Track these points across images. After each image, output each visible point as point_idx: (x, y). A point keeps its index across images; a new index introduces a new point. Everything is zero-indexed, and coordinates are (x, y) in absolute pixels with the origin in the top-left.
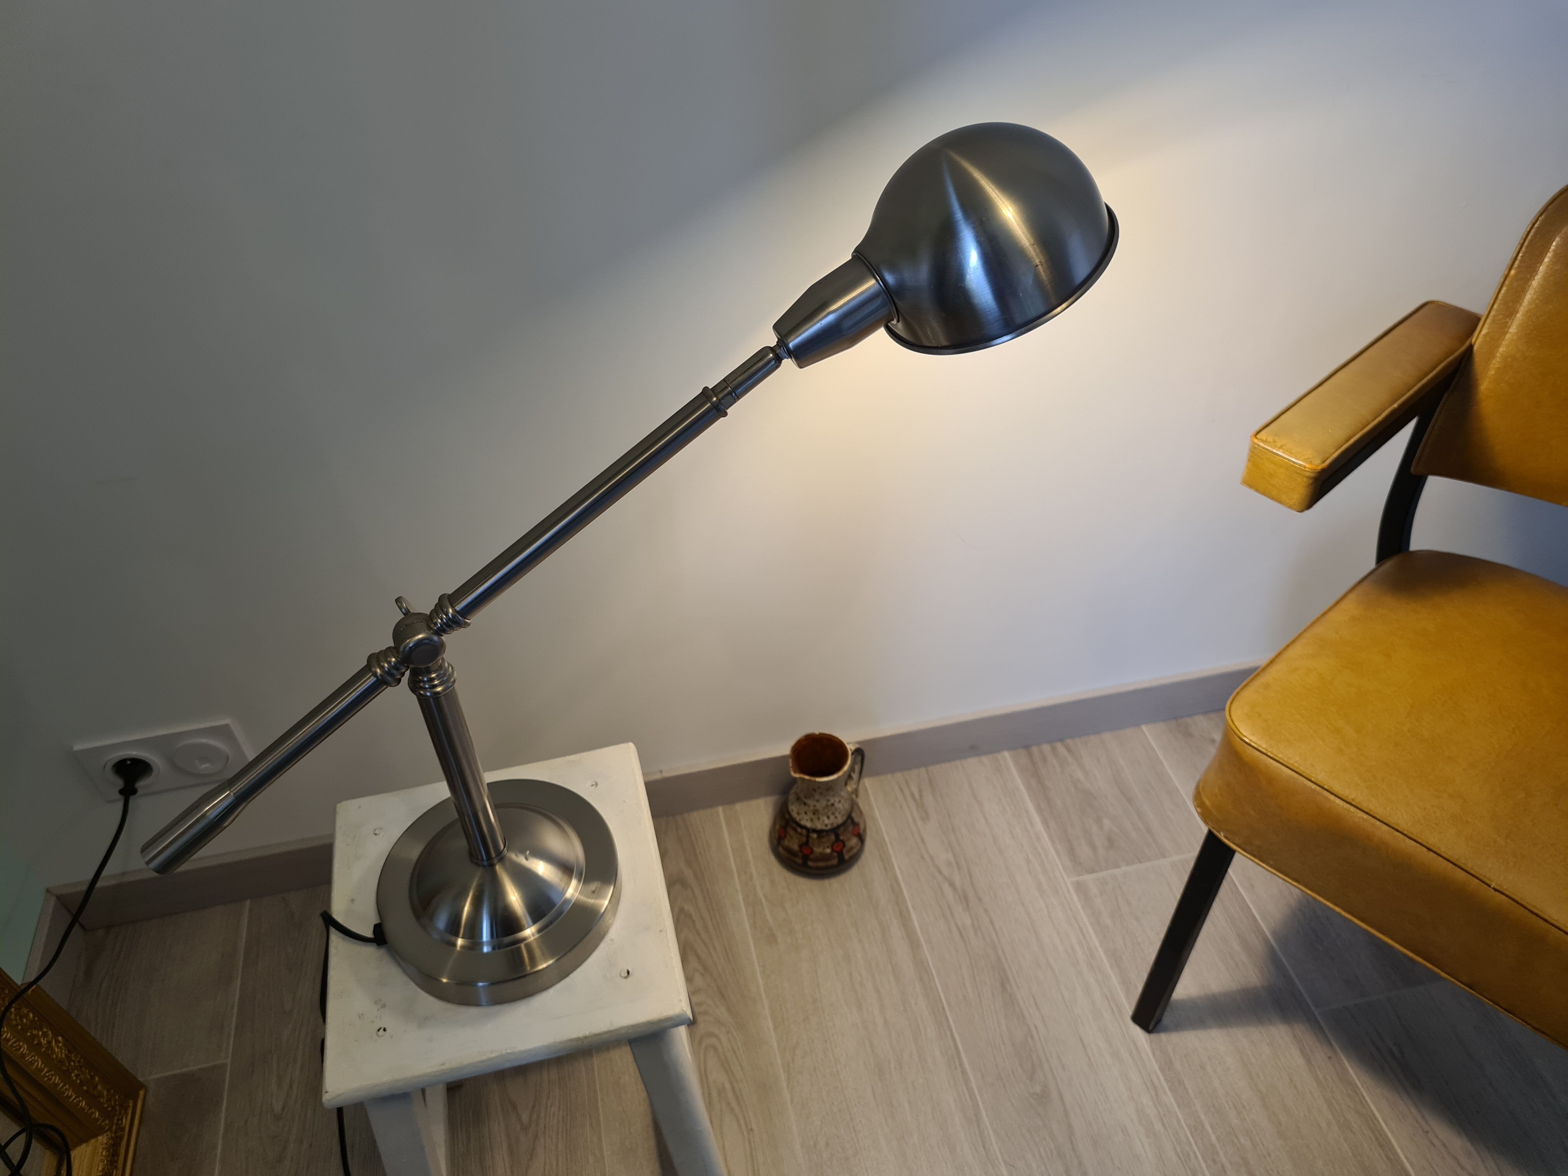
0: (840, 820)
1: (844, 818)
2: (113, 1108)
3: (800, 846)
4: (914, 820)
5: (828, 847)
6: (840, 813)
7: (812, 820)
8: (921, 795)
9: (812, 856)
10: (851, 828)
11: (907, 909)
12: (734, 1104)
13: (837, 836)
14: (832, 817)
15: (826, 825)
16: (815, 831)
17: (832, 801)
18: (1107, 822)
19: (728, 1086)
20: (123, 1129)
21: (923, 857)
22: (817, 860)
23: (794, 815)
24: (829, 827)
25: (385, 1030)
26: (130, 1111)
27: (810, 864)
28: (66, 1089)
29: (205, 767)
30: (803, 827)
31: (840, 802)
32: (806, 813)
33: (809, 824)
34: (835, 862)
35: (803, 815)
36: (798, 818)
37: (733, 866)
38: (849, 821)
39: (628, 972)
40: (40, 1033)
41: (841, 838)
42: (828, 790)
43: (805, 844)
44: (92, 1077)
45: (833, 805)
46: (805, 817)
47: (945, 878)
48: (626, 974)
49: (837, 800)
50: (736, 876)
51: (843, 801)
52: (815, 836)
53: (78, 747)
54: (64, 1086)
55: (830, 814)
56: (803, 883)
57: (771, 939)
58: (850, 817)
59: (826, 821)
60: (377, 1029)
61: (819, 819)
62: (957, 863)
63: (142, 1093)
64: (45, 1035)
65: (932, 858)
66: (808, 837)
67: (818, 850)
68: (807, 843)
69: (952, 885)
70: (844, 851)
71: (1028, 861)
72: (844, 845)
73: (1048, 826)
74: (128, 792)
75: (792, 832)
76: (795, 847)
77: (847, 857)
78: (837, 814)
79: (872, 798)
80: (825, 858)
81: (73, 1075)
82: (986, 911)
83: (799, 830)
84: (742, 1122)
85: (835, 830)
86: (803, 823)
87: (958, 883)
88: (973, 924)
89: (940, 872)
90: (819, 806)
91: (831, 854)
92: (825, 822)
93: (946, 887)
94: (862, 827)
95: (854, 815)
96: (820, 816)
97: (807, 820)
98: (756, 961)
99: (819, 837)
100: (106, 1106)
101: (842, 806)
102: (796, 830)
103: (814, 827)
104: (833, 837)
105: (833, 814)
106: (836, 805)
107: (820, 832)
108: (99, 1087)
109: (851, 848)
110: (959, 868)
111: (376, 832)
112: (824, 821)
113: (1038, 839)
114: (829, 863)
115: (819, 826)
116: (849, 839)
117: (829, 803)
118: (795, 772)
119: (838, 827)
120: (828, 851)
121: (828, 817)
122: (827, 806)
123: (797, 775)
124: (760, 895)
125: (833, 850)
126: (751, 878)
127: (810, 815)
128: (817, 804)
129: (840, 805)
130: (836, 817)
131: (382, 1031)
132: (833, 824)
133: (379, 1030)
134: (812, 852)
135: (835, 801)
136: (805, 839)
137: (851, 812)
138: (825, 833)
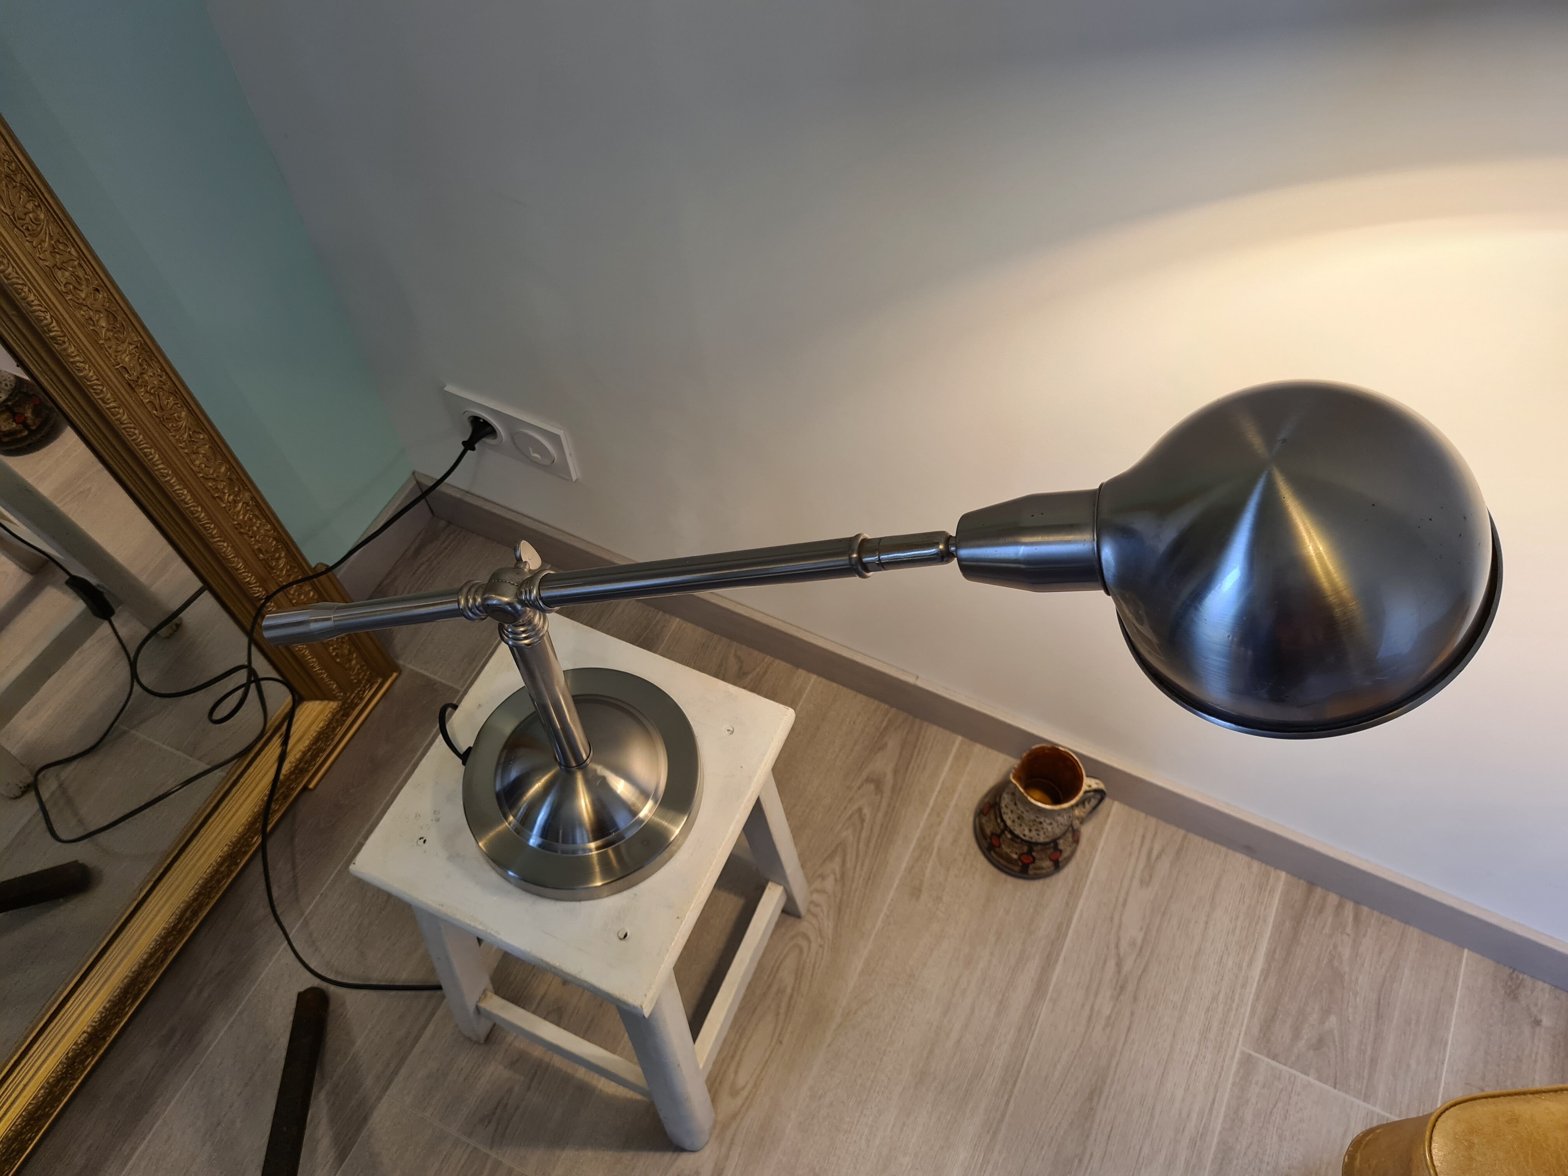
0: (1042, 839)
1: (1047, 840)
2: (360, 682)
3: (993, 834)
4: (1133, 877)
5: (1016, 853)
6: (1044, 833)
7: (1013, 821)
8: (1159, 857)
9: (997, 849)
10: (1050, 851)
13: (1030, 851)
14: (1034, 833)
15: (1024, 835)
16: (1011, 832)
17: (1042, 820)
18: (1333, 1019)
19: (789, 991)
20: (362, 699)
21: (1112, 919)
22: (1000, 855)
23: (1003, 805)
24: (1027, 838)
25: (425, 841)
26: (376, 686)
27: (992, 853)
30: (1003, 821)
31: (1051, 824)
32: (1012, 812)
33: (1009, 823)
34: (1017, 869)
35: (1009, 812)
36: (1004, 810)
37: (931, 803)
38: (1052, 845)
39: (626, 936)
41: (1034, 854)
43: (996, 836)
44: (350, 653)
46: (1010, 815)
47: (1118, 955)
48: (622, 937)
49: (1048, 821)
50: (928, 810)
51: (1055, 825)
52: (1009, 836)
53: (449, 388)
55: (1033, 829)
56: (981, 862)
57: (916, 892)
58: (1055, 842)
59: (1027, 832)
60: (419, 837)
61: (1021, 825)
62: (1141, 948)
63: (395, 675)
65: (1120, 926)
66: (1003, 832)
67: (1005, 849)
68: (999, 836)
69: (1119, 965)
70: (1031, 866)
71: (1215, 998)
72: (1034, 862)
73: (1265, 980)
74: (469, 445)
75: (992, 817)
76: (988, 831)
77: (1031, 872)
78: (1041, 833)
79: (1107, 828)
80: (1009, 860)
82: (1132, 1014)
83: (999, 820)
85: (1031, 845)
86: (1005, 817)
87: (1128, 965)
88: (1109, 1017)
89: (1117, 947)
90: (1025, 815)
91: (1015, 860)
92: (1025, 832)
93: (1111, 964)
94: (1065, 854)
95: (1061, 842)
96: (1023, 824)
97: (1010, 818)
98: (889, 900)
99: (1012, 840)
100: (352, 677)
101: (1050, 830)
102: (996, 818)
103: (1012, 828)
104: (1025, 849)
105: (1037, 830)
106: (1045, 825)
107: (1015, 837)
108: (354, 662)
109: (1041, 868)
110: (1138, 955)
112: (1024, 830)
113: (1244, 986)
114: (1011, 867)
115: (1017, 831)
116: (1041, 859)
117: (1038, 820)
118: (1014, 778)
119: (1037, 844)
120: (1015, 856)
121: (1030, 830)
122: (1035, 821)
123: (1014, 781)
124: (936, 845)
125: (1019, 859)
126: (940, 823)
127: (1014, 816)
128: (1025, 813)
129: (1050, 828)
130: (1038, 835)
131: (422, 841)
132: (1031, 838)
133: (420, 839)
134: (1000, 846)
135: (1045, 821)
136: (999, 832)
137: (1059, 838)
138: (1019, 841)
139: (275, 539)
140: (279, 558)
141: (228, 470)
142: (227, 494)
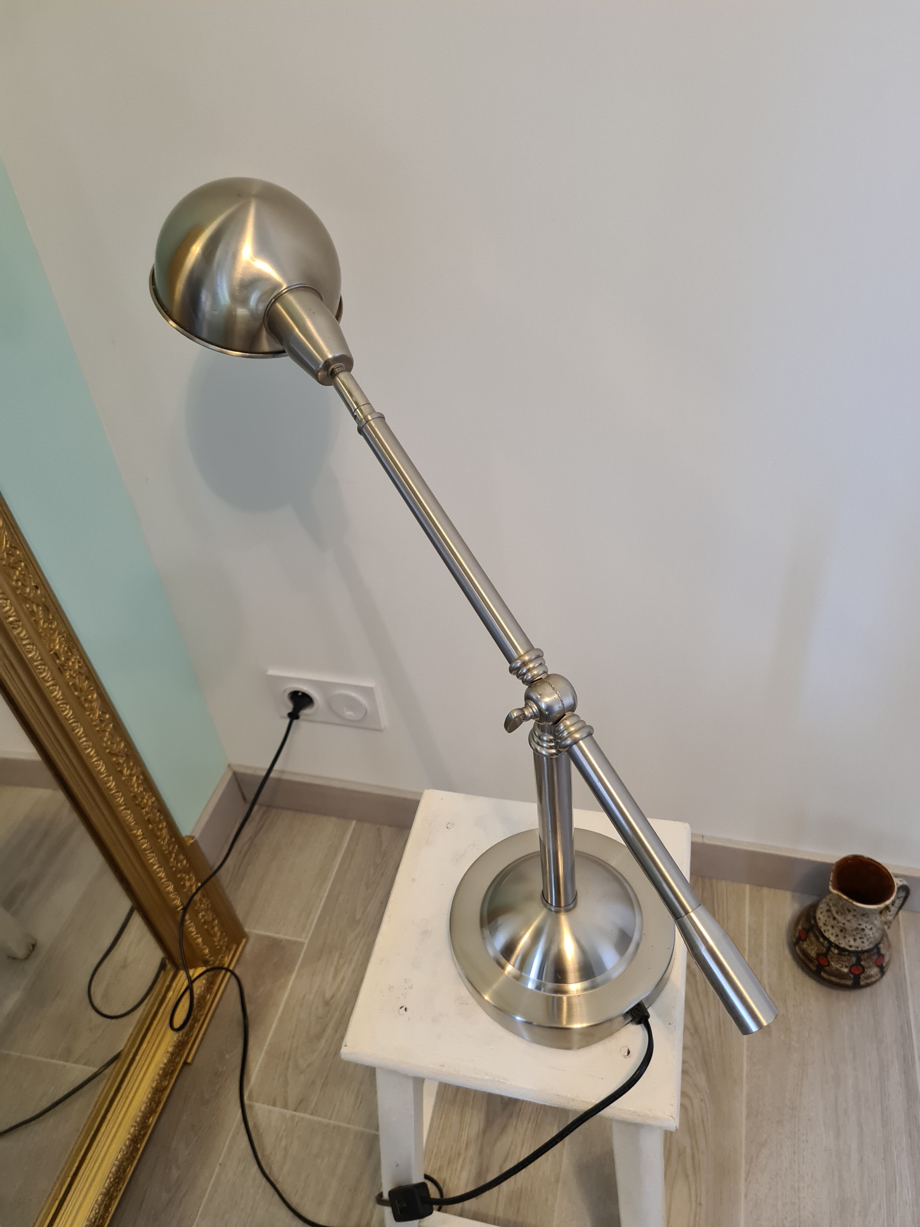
0: (867, 946)
1: (871, 946)
2: (221, 947)
3: (818, 955)
5: (846, 967)
6: (868, 940)
7: (837, 936)
9: (827, 968)
10: (875, 957)
11: (913, 1057)
12: (690, 1172)
13: (859, 960)
14: (859, 941)
15: (851, 946)
16: (837, 947)
17: (863, 927)
19: (688, 1150)
20: (223, 965)
22: (831, 974)
23: (821, 924)
24: (853, 949)
25: (406, 1009)
26: (232, 952)
27: (823, 974)
28: (191, 926)
29: (349, 714)
30: (825, 938)
32: (833, 927)
33: (833, 939)
34: (849, 983)
35: (829, 928)
36: (823, 929)
37: (747, 947)
38: (875, 951)
39: (629, 1053)
40: (188, 877)
41: (863, 963)
42: (863, 915)
43: (823, 955)
44: (213, 920)
45: (863, 930)
46: (831, 931)
48: (627, 1054)
49: (869, 927)
51: (874, 929)
52: (836, 951)
53: (272, 672)
54: (190, 923)
55: (857, 938)
58: (877, 947)
59: (852, 943)
60: (400, 1007)
61: (845, 937)
63: (244, 941)
64: (190, 879)
66: (829, 949)
67: (835, 965)
68: (826, 955)
70: (861, 976)
72: (863, 972)
74: (294, 716)
75: (813, 939)
76: (813, 954)
77: (862, 983)
78: (865, 940)
79: (902, 933)
80: (840, 975)
81: (201, 914)
83: (821, 940)
84: (693, 1192)
85: (859, 954)
86: (826, 935)
90: (847, 926)
91: (847, 974)
92: (850, 943)
94: (887, 959)
95: (881, 946)
96: (847, 936)
97: (832, 934)
99: (838, 954)
100: (216, 944)
101: (872, 934)
102: (818, 939)
103: (837, 943)
104: (854, 959)
105: (861, 938)
106: (867, 931)
107: (842, 951)
108: (216, 929)
109: (870, 976)
111: (448, 826)
112: (849, 941)
114: (843, 982)
115: (843, 944)
116: (870, 967)
117: (860, 927)
118: (834, 888)
119: (863, 952)
120: (846, 970)
121: (855, 940)
122: (857, 929)
123: (835, 892)
125: (850, 971)
126: (761, 963)
127: (837, 930)
128: (847, 923)
129: (870, 933)
130: (863, 942)
131: (404, 1009)
132: (858, 947)
133: (401, 1008)
134: (829, 965)
135: (866, 927)
136: (825, 950)
137: (879, 943)
138: (847, 953)
139: (159, 811)
140: (161, 830)
141: (125, 746)
142: (126, 768)
